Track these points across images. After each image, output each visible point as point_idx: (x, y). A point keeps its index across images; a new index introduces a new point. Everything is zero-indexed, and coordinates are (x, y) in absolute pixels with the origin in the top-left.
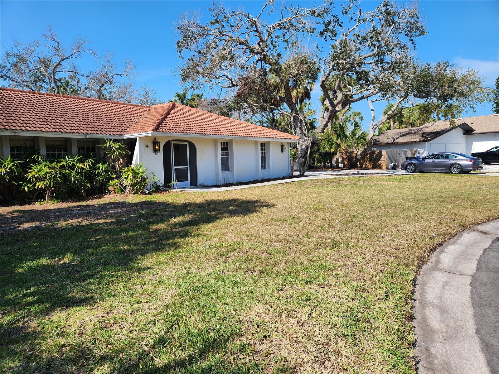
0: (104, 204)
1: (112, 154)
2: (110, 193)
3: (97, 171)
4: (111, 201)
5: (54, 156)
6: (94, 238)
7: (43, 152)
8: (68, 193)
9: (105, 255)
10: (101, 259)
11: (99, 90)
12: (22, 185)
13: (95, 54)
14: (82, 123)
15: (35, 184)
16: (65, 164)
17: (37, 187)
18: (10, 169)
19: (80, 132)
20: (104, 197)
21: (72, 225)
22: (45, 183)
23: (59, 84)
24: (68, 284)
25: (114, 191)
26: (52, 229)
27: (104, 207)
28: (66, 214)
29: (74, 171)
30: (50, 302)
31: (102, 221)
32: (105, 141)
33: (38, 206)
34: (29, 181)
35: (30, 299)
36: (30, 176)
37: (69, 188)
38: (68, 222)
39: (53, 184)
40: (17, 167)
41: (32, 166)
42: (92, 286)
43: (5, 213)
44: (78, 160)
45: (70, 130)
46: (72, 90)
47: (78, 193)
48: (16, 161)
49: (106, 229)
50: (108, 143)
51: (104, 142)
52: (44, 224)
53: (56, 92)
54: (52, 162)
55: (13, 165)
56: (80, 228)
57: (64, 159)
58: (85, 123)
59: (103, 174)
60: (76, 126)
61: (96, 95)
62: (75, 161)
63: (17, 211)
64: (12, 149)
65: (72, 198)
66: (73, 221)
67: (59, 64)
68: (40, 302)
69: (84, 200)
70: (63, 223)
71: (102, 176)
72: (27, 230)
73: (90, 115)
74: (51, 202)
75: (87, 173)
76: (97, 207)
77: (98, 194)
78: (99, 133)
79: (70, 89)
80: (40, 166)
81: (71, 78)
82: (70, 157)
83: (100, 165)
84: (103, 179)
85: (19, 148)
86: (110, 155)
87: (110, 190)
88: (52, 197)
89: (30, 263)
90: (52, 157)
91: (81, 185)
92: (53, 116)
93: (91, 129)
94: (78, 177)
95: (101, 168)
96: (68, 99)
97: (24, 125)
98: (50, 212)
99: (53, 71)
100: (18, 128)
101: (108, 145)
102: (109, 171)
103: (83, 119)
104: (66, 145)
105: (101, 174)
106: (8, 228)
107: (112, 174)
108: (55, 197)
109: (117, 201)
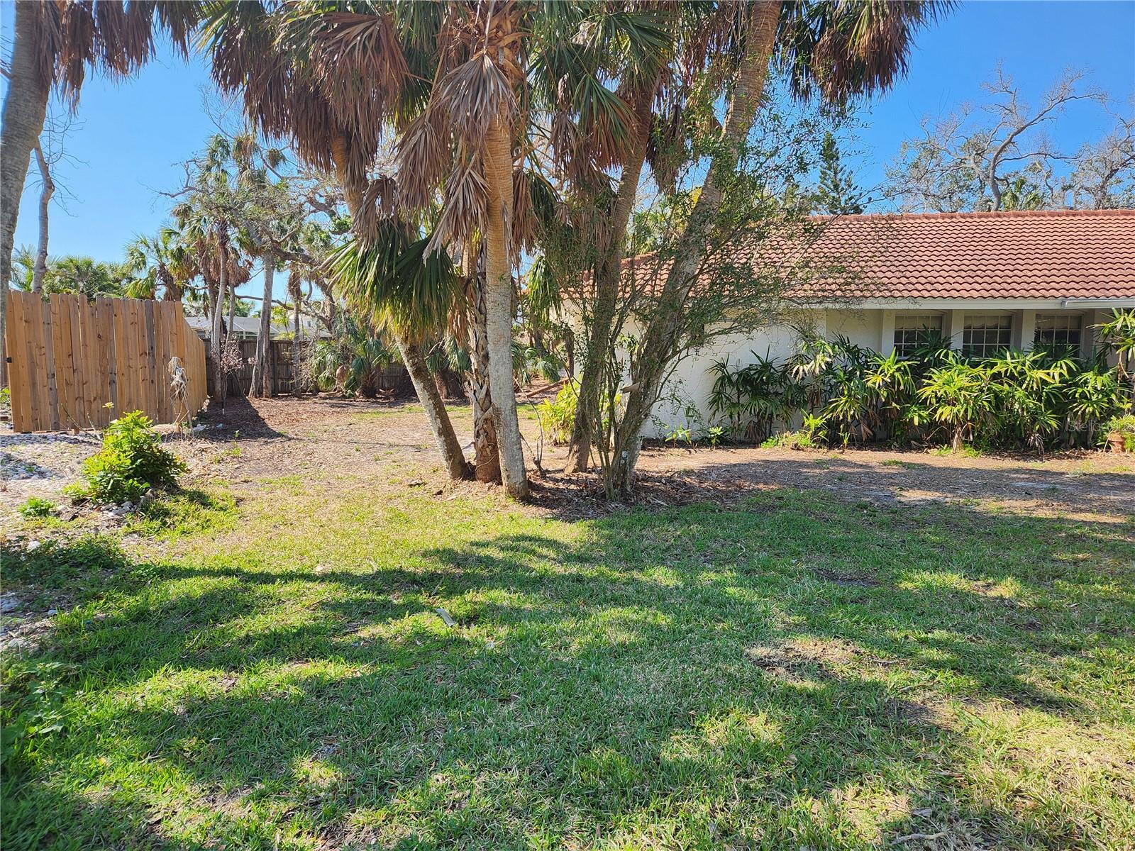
0: (1090, 474)
1: (1128, 349)
2: (1109, 448)
3: (1080, 390)
4: (1110, 470)
5: (978, 352)
6: (1070, 557)
7: (957, 342)
8: (999, 436)
9: (1104, 606)
10: (1094, 614)
11: (1103, 187)
12: (908, 409)
13: (1102, 97)
14: (1054, 272)
15: (935, 411)
16: (1003, 371)
17: (937, 416)
18: (892, 376)
19: (1047, 294)
20: (1092, 456)
21: (1012, 513)
22: (955, 410)
23: (1002, 188)
24: (1014, 650)
25: (1122, 444)
26: (967, 512)
27: (1091, 482)
28: (997, 484)
29: (1021, 387)
30: (978, 678)
31: (1089, 517)
32: (1113, 314)
33: (935, 458)
34: (924, 404)
35: (935, 654)
36: (928, 393)
37: (1003, 425)
38: (1002, 504)
39: (973, 413)
40: (905, 373)
41: (933, 373)
42: (1076, 676)
43: (873, 464)
44: (1034, 362)
45: (1024, 292)
46: (1030, 197)
47: (1023, 441)
48: (904, 361)
49: (1101, 541)
50: (1122, 319)
51: (1109, 315)
52: (949, 499)
53: (993, 208)
54: (974, 365)
55: (898, 370)
56: (1031, 524)
57: (1001, 359)
58: (1063, 272)
59: (1094, 398)
60: (1039, 280)
61: (1090, 201)
62: (1028, 363)
63: (896, 463)
64: (898, 336)
65: (1008, 449)
66: (1013, 503)
67: (1010, 142)
68: (957, 669)
69: (1038, 456)
70: (989, 505)
71: (1093, 403)
72: (916, 505)
73: (1078, 251)
74: (962, 453)
75: (1053, 394)
76: (1074, 479)
77: (1075, 446)
78: (1097, 293)
79: (1026, 196)
80: (949, 373)
81: (1033, 169)
82: (1015, 354)
83: (1090, 376)
84: (1093, 411)
85: (911, 335)
86: (1120, 351)
87: (1109, 442)
88: (966, 442)
89: (926, 576)
90: (976, 354)
91: (1034, 421)
92: (988, 263)
93: (1077, 286)
94: (1031, 403)
95: (1091, 383)
96: (1026, 218)
97: (929, 287)
98: (961, 474)
99: (995, 162)
100: (915, 294)
101: (1119, 326)
102: (1112, 391)
103: (1059, 262)
104: (1009, 326)
105: (1091, 399)
106: (881, 494)
107: (1120, 399)
108: (971, 443)
109: (1127, 472)
